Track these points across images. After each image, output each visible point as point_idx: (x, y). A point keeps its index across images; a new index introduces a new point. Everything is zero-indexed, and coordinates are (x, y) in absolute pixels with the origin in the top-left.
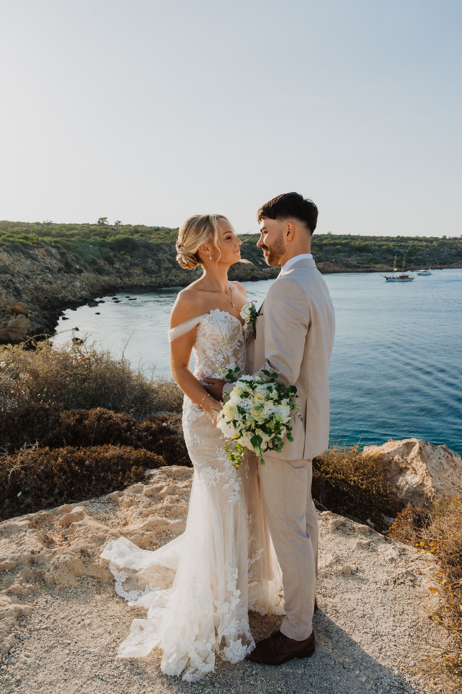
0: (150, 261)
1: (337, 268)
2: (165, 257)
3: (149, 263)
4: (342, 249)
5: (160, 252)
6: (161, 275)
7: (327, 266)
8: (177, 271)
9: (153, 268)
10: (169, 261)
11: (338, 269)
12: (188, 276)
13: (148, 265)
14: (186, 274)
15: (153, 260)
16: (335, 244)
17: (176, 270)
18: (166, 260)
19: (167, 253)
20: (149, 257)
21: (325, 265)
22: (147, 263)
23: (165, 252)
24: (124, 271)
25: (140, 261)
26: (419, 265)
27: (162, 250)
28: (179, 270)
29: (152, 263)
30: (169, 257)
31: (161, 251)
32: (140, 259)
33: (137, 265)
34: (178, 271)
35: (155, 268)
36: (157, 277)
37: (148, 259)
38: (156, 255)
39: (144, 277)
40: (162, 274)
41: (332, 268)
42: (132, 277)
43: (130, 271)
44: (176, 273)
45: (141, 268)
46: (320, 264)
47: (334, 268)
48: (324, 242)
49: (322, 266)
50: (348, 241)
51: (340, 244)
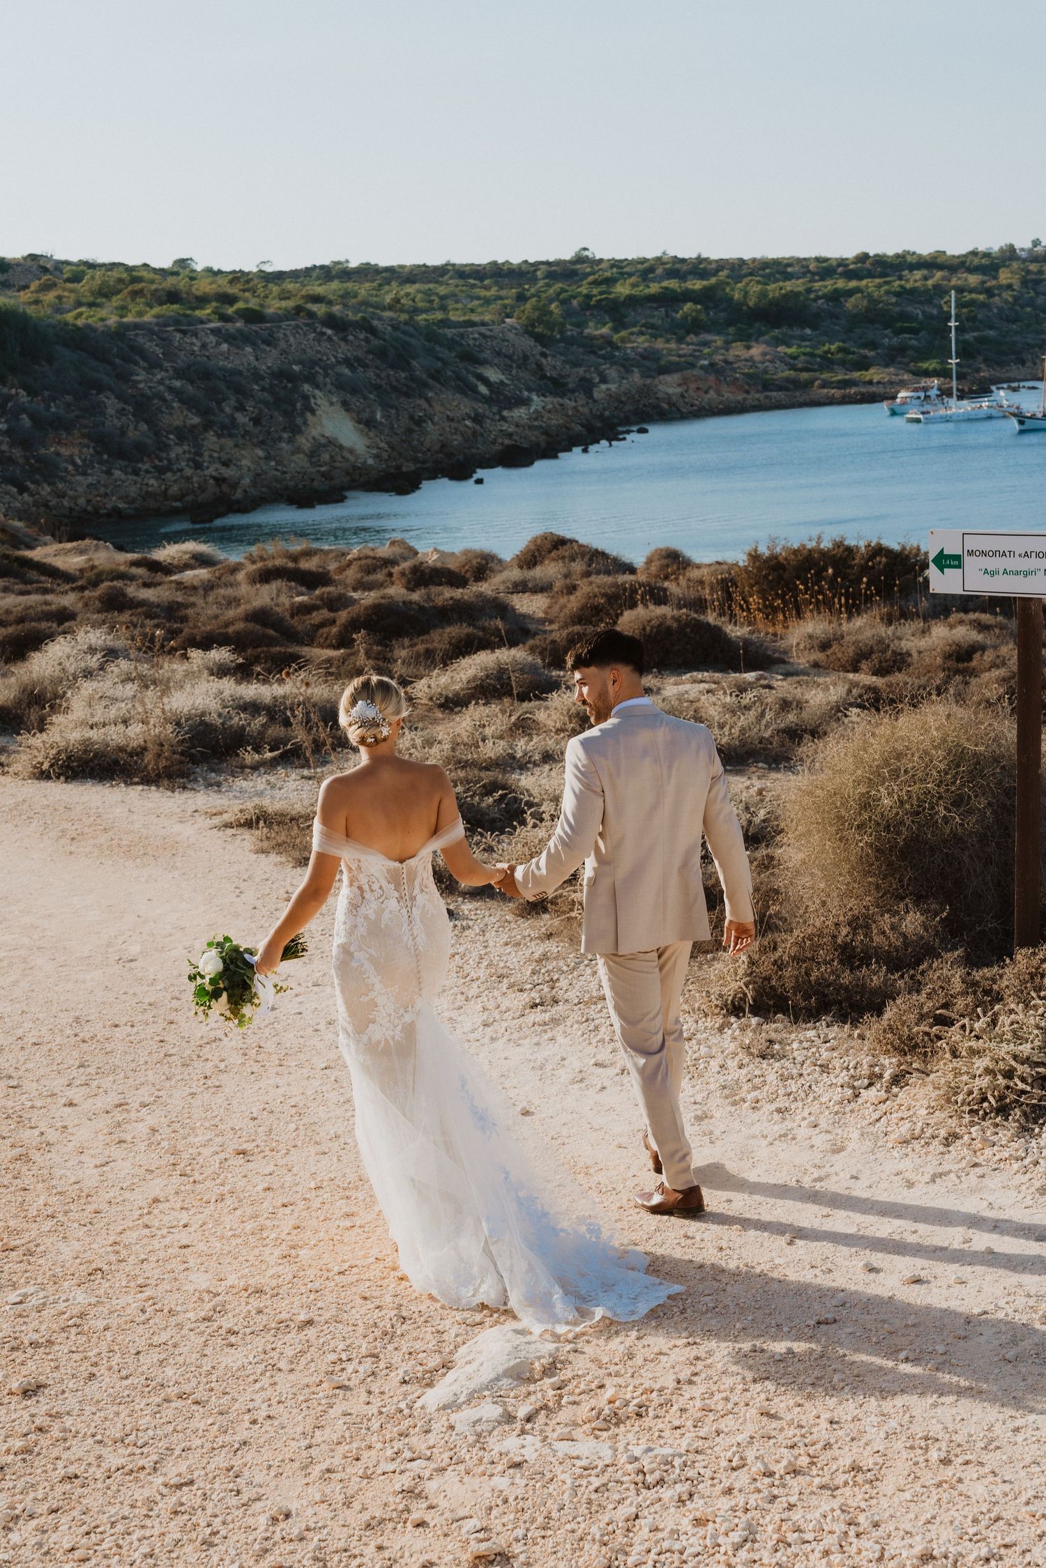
0: (111, 404)
1: (731, 395)
2: (161, 382)
3: (110, 411)
4: (703, 316)
5: (136, 363)
6: (169, 460)
7: (693, 386)
8: (223, 441)
9: (132, 434)
10: (182, 401)
11: (740, 398)
12: (268, 458)
13: (108, 423)
14: (260, 453)
15: (120, 397)
16: (668, 300)
17: (219, 436)
18: (168, 397)
19: (161, 368)
20: (101, 388)
21: (684, 382)
22: (103, 414)
23: (154, 365)
24: (17, 453)
25: (69, 405)
26: (1001, 364)
27: (141, 352)
28: (231, 436)
29: (121, 412)
30: (177, 384)
31: (137, 358)
32: (69, 398)
33: (59, 425)
34: (229, 443)
35: (138, 432)
36: (161, 471)
37: (102, 397)
38: (124, 377)
39: (109, 473)
40: (173, 455)
41: (712, 394)
42: (63, 479)
43: (43, 451)
44: (222, 449)
45: (83, 436)
46: (667, 378)
47: (719, 393)
48: (622, 290)
49: (679, 390)
50: (713, 280)
51: (688, 296)
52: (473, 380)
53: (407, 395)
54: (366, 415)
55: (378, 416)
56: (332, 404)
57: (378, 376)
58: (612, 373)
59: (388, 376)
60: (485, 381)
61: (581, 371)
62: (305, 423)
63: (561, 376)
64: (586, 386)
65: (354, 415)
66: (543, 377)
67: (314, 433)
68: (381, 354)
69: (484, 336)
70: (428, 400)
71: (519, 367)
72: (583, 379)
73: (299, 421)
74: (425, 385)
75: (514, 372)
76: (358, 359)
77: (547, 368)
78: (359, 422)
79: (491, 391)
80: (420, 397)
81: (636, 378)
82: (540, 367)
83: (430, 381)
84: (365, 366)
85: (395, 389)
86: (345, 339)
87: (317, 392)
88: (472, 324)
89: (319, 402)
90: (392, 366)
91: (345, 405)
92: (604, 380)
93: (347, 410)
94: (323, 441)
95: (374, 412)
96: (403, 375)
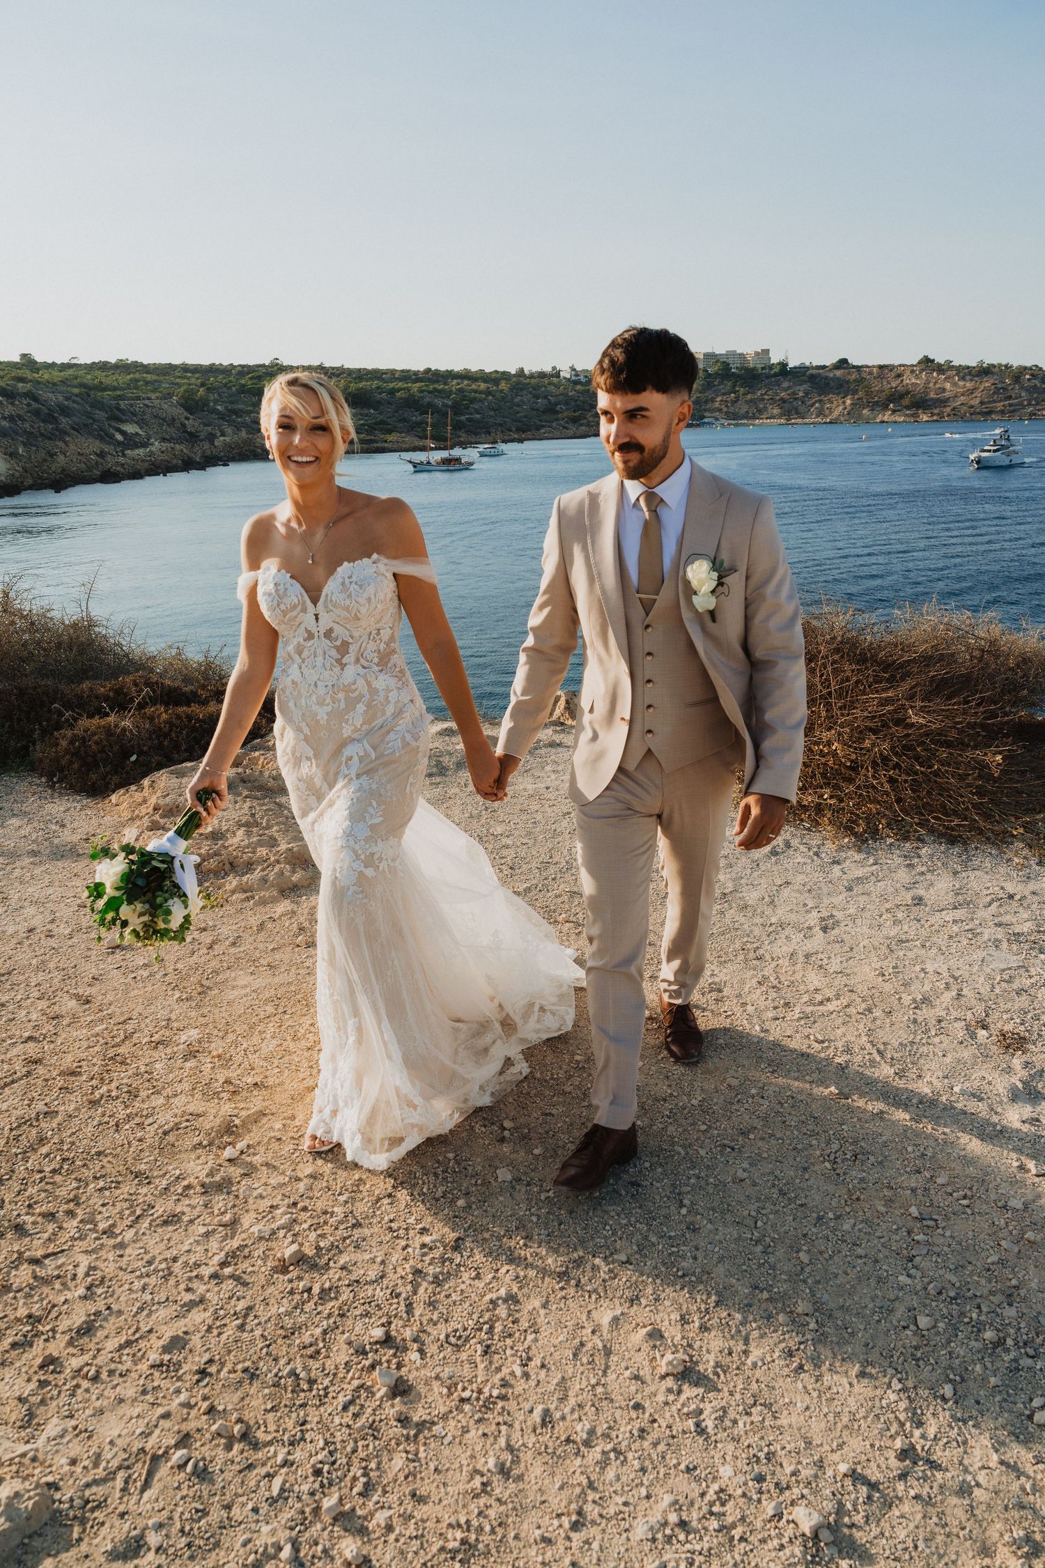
26: (476, 434)
52: (112, 431)
53: (50, 439)
54: (12, 451)
55: (20, 451)
57: (31, 426)
58: (229, 430)
59: (39, 427)
60: (123, 433)
61: (209, 429)
64: (211, 438)
66: (186, 432)
68: (37, 413)
69: (147, 406)
70: (65, 442)
72: (209, 434)
74: (66, 433)
76: (19, 416)
79: (124, 439)
80: (60, 440)
81: (244, 434)
82: (183, 425)
83: (72, 431)
84: (23, 420)
85: (42, 435)
86: (13, 404)
88: (138, 398)
90: (43, 421)
92: (223, 434)
95: (17, 449)
96: (51, 427)
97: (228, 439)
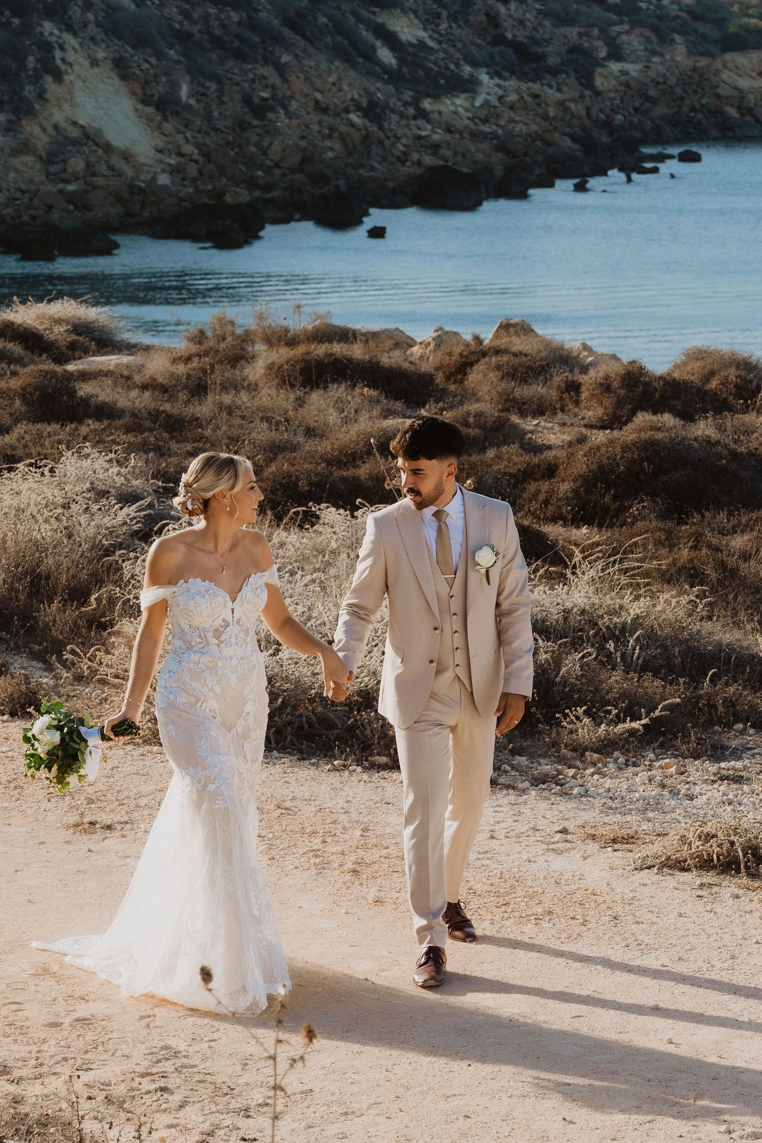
52: (366, 35)
53: (240, 56)
54: (159, 90)
55: (184, 93)
56: (95, 63)
57: (187, 15)
59: (206, 17)
60: (390, 43)
61: (573, 33)
62: (41, 96)
63: (535, 42)
65: (137, 87)
66: (499, 40)
67: (58, 117)
70: (280, 69)
71: (453, 17)
72: (575, 50)
73: (29, 91)
74: (278, 40)
75: (443, 26)
77: (508, 24)
78: (146, 102)
79: (401, 60)
80: (266, 61)
82: (493, 19)
83: (287, 32)
85: (217, 43)
87: (68, 38)
89: (71, 56)
91: (120, 66)
92: (616, 54)
93: (124, 78)
94: (74, 133)
95: (175, 85)
96: (235, 17)
97: (634, 68)
